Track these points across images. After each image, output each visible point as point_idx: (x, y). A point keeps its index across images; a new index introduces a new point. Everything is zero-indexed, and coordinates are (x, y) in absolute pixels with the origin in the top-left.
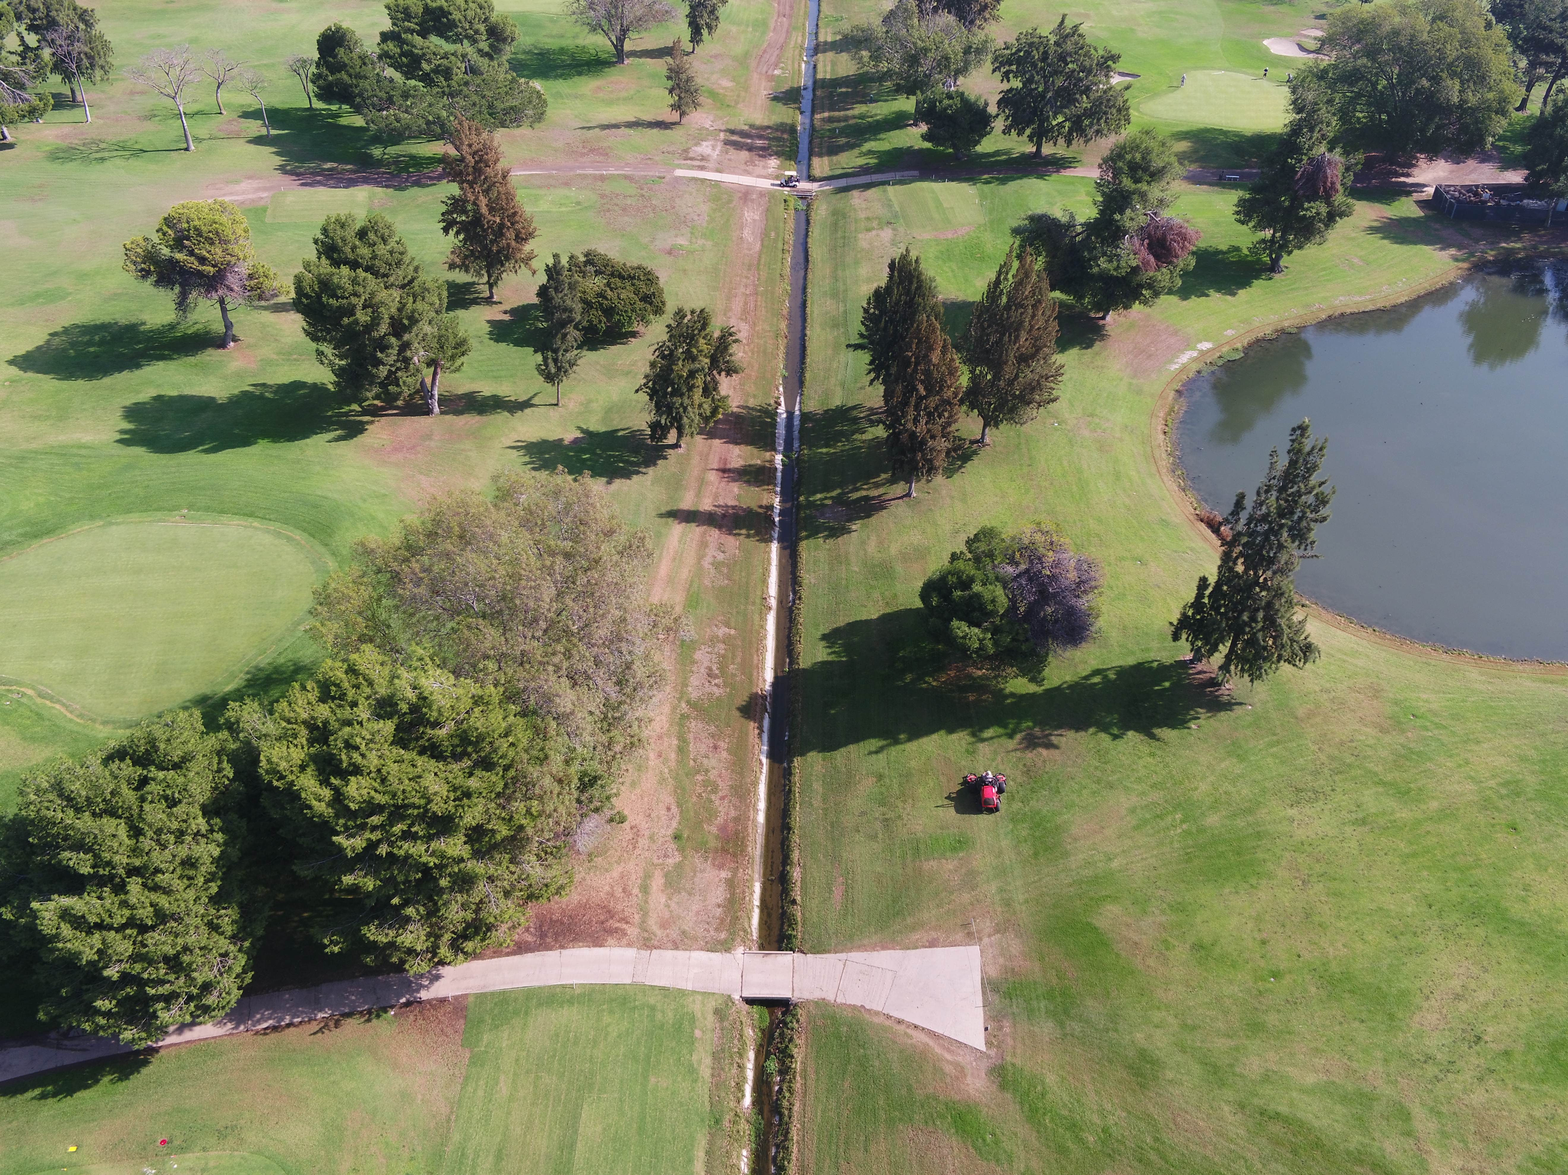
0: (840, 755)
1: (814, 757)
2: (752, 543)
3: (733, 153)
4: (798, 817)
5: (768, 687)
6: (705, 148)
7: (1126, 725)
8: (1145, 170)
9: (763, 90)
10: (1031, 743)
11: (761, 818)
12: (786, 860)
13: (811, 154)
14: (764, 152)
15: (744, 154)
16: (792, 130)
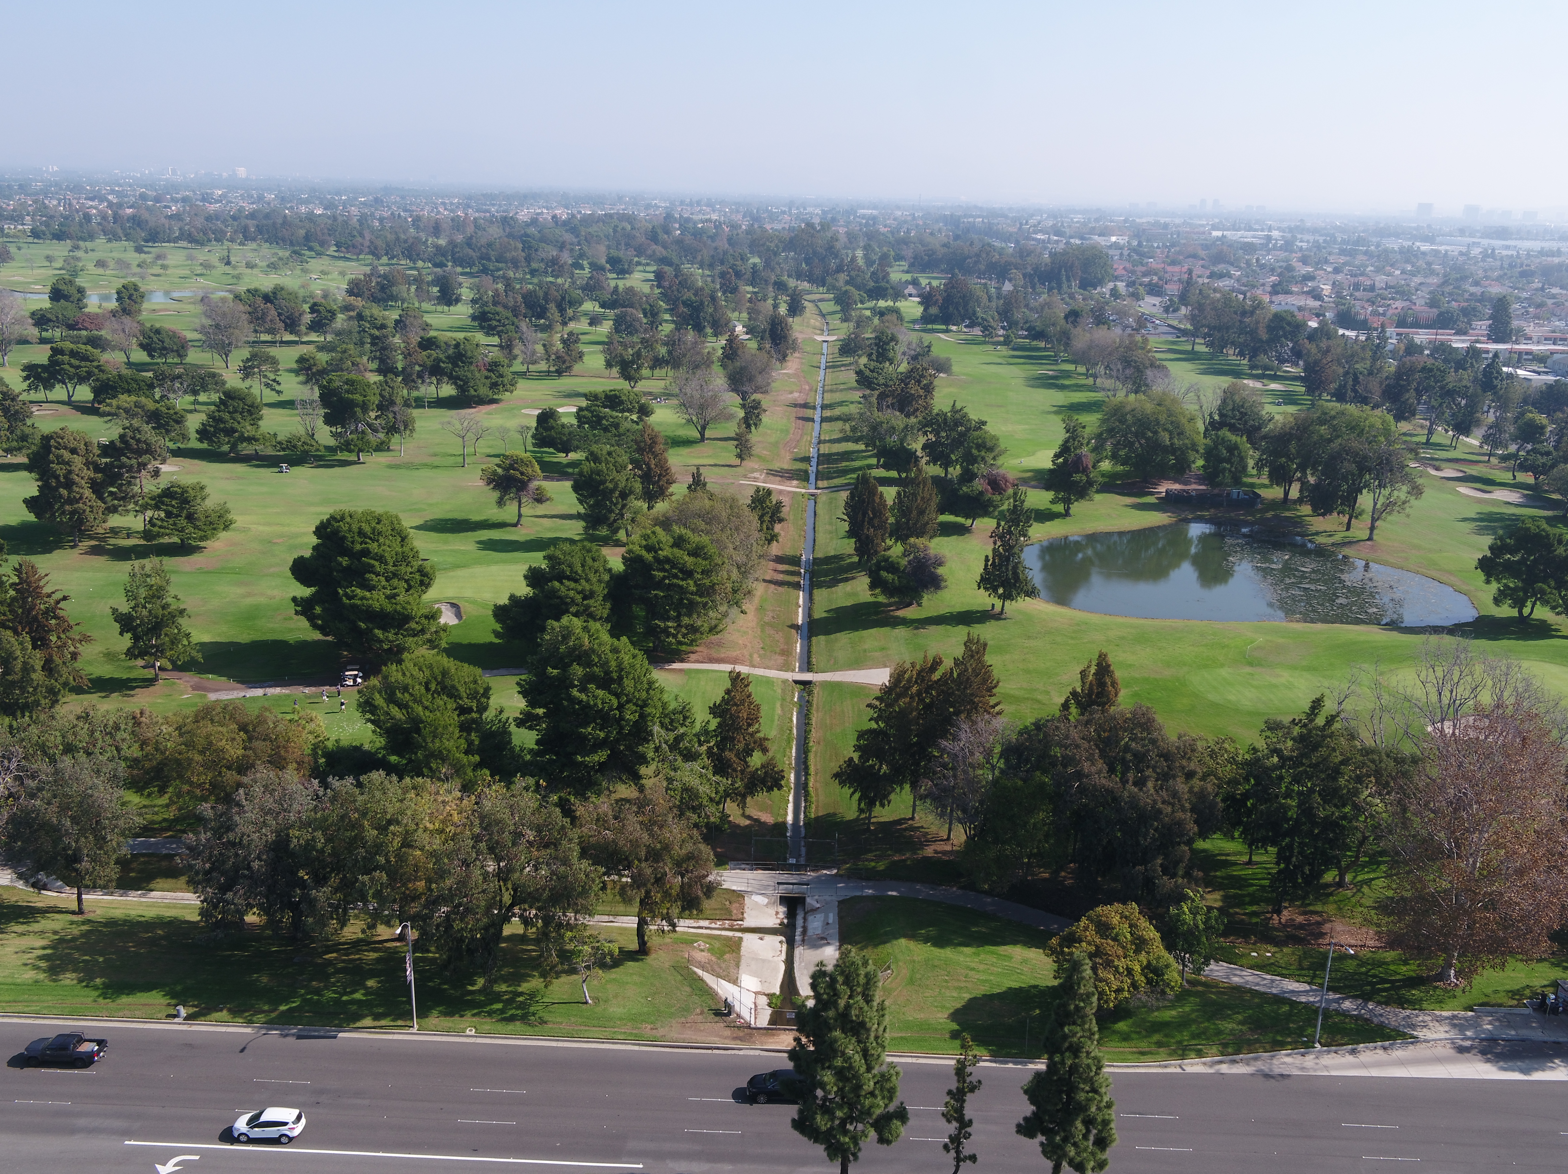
0: (832, 636)
1: (822, 638)
2: (791, 590)
3: (771, 477)
4: (814, 649)
5: (800, 622)
6: (756, 475)
7: (958, 624)
8: (985, 447)
9: (788, 457)
10: (917, 628)
11: (798, 650)
12: (809, 657)
13: (817, 480)
14: (791, 478)
15: (778, 478)
16: (806, 472)
